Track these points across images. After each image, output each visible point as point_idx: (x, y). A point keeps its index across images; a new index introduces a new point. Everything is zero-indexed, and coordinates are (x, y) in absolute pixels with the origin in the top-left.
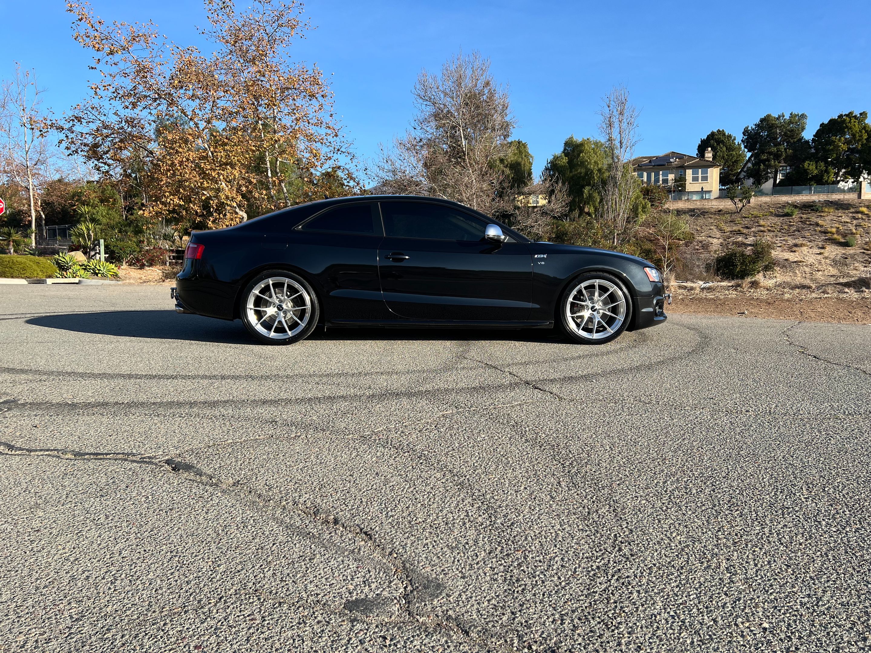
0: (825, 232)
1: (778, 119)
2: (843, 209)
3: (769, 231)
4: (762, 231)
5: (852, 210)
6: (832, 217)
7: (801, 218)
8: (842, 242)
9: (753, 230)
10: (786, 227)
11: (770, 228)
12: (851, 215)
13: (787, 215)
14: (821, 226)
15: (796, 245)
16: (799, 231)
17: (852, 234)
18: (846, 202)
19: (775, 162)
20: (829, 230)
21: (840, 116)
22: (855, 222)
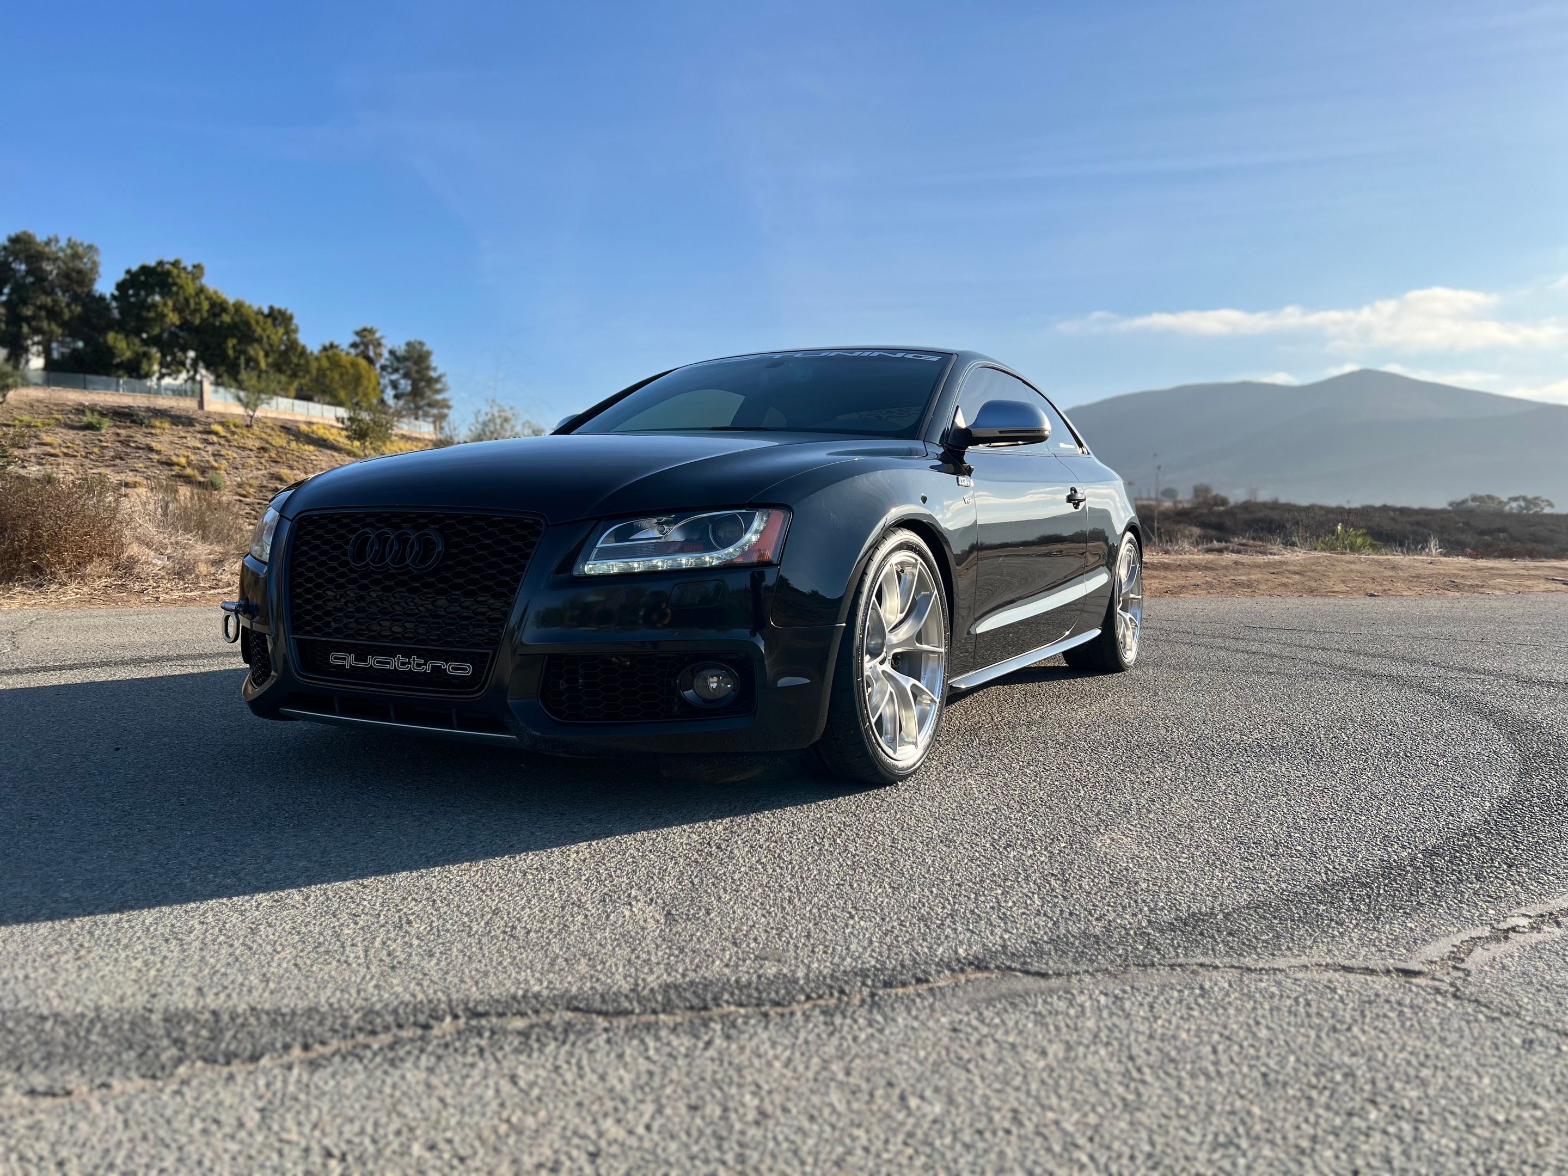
0: (170, 464)
1: (48, 243)
2: (183, 424)
3: (66, 455)
4: (52, 455)
5: (198, 427)
6: (172, 438)
7: (118, 435)
8: (200, 482)
9: (31, 450)
10: (96, 450)
11: (65, 450)
12: (199, 436)
13: (89, 427)
14: (159, 452)
15: (127, 485)
16: (122, 459)
17: (213, 468)
18: (184, 413)
19: (49, 324)
20: (175, 459)
21: (160, 263)
22: (210, 448)
